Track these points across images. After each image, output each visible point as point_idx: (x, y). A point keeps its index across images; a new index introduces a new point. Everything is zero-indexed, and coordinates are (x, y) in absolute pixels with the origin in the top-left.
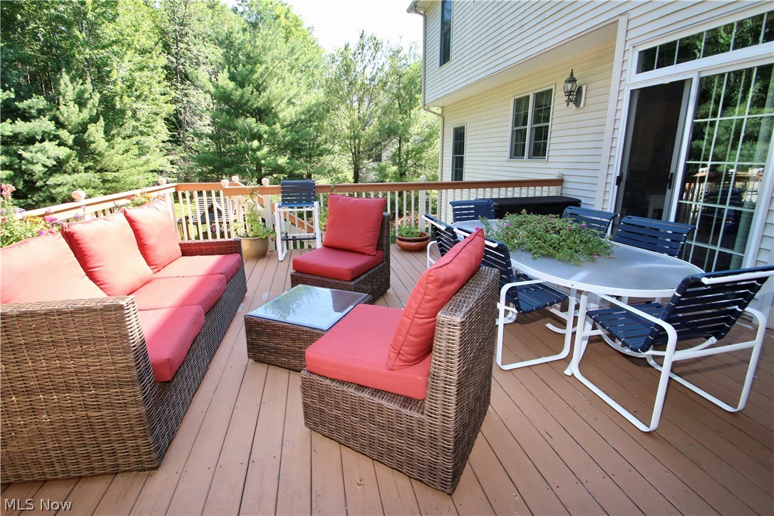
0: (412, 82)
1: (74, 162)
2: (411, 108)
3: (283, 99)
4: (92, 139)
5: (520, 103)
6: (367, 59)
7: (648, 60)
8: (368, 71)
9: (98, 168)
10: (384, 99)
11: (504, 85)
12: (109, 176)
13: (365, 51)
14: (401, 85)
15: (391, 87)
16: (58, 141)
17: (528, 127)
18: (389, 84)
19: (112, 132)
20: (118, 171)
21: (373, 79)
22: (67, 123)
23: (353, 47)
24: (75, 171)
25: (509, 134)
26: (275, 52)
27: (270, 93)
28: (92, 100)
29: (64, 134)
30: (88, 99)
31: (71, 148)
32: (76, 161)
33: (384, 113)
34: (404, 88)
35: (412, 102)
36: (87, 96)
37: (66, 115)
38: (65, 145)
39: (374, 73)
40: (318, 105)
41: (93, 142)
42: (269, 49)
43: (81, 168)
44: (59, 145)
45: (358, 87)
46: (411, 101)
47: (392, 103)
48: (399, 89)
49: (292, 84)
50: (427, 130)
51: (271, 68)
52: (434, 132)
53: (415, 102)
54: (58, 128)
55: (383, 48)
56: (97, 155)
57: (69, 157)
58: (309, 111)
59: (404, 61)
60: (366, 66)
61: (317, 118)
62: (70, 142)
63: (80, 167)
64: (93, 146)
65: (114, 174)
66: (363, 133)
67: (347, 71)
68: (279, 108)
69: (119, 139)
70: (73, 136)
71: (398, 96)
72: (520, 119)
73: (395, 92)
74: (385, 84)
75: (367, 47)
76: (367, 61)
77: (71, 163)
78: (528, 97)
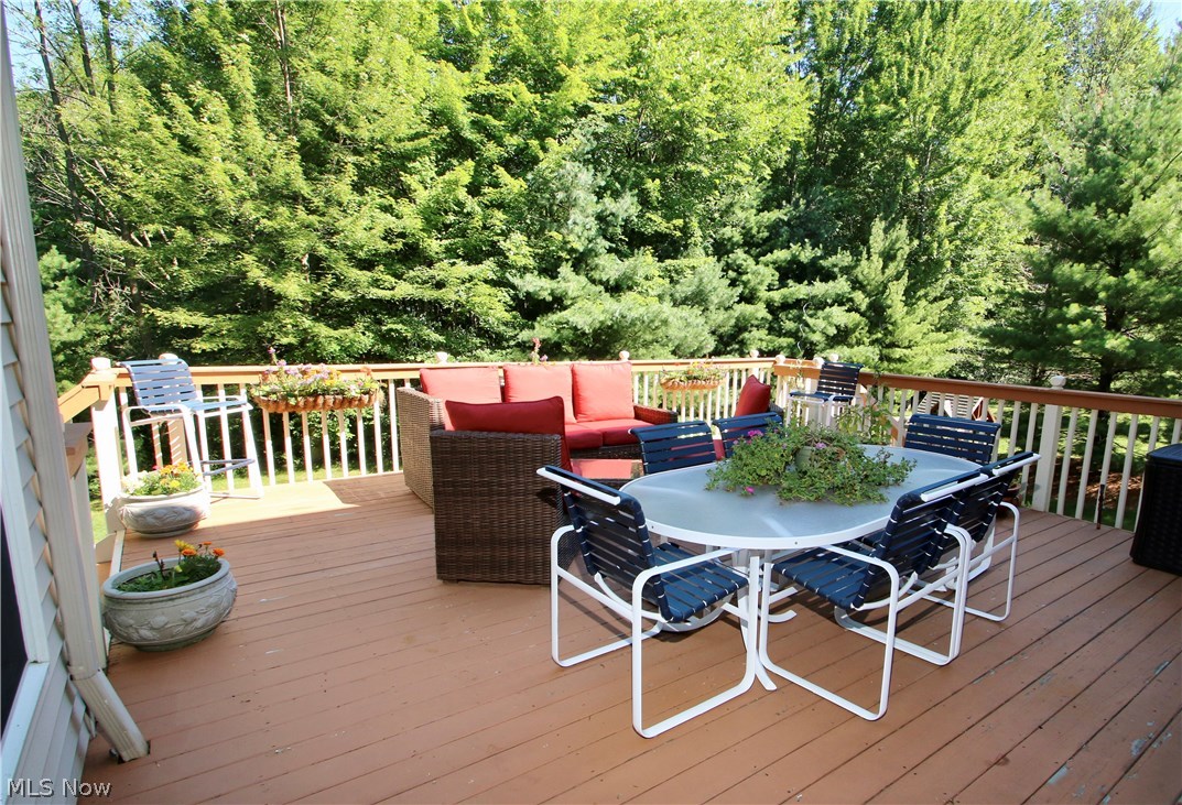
1: (862, 333)
4: (889, 302)
9: (887, 341)
12: (897, 353)
16: (849, 306)
19: (919, 293)
20: (909, 347)
22: (865, 283)
24: (859, 343)
31: (862, 315)
32: (864, 331)
38: (857, 310)
41: (890, 307)
43: (867, 341)
44: (849, 311)
54: (854, 289)
56: (892, 324)
57: (857, 326)
62: (864, 307)
63: (865, 339)
64: (889, 312)
65: (904, 350)
69: (923, 303)
70: (867, 300)
77: (857, 333)
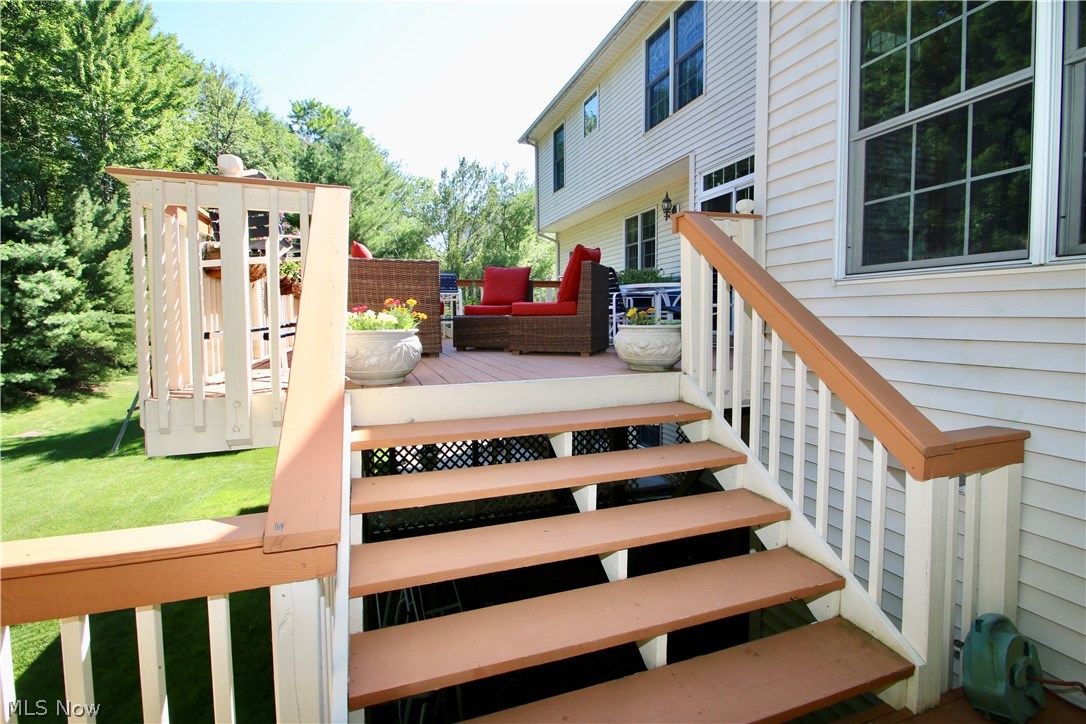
0: (520, 213)
1: (80, 298)
2: (518, 240)
3: (373, 225)
5: (631, 223)
6: (468, 187)
7: (709, 182)
8: (469, 199)
9: (111, 307)
10: (487, 231)
11: (615, 209)
13: (465, 179)
14: (506, 216)
15: (495, 218)
16: (66, 270)
17: (639, 243)
18: (493, 214)
21: (474, 208)
22: (79, 249)
23: (450, 175)
24: (80, 309)
25: (623, 251)
26: (366, 176)
27: (359, 218)
28: (114, 223)
29: (74, 263)
30: (109, 222)
31: (79, 280)
32: (83, 297)
33: (488, 247)
34: (511, 219)
35: (520, 234)
36: (108, 217)
37: (80, 239)
38: (73, 276)
39: (476, 203)
40: (413, 233)
42: (359, 172)
43: (89, 306)
44: (67, 275)
45: (458, 216)
46: (518, 233)
47: (496, 235)
48: (504, 220)
49: (386, 209)
50: (538, 265)
51: (359, 192)
52: (545, 267)
53: (524, 234)
54: (68, 255)
55: (487, 177)
56: (111, 290)
57: (75, 291)
58: (401, 240)
59: (509, 191)
60: (466, 195)
61: (408, 250)
62: (79, 273)
63: (87, 305)
64: (107, 279)
65: (128, 316)
66: (463, 265)
67: (445, 199)
68: (367, 236)
70: (84, 266)
71: (503, 228)
72: (630, 238)
73: (500, 222)
74: (489, 214)
75: (468, 175)
76: (467, 189)
77: (77, 299)
78: (636, 217)
